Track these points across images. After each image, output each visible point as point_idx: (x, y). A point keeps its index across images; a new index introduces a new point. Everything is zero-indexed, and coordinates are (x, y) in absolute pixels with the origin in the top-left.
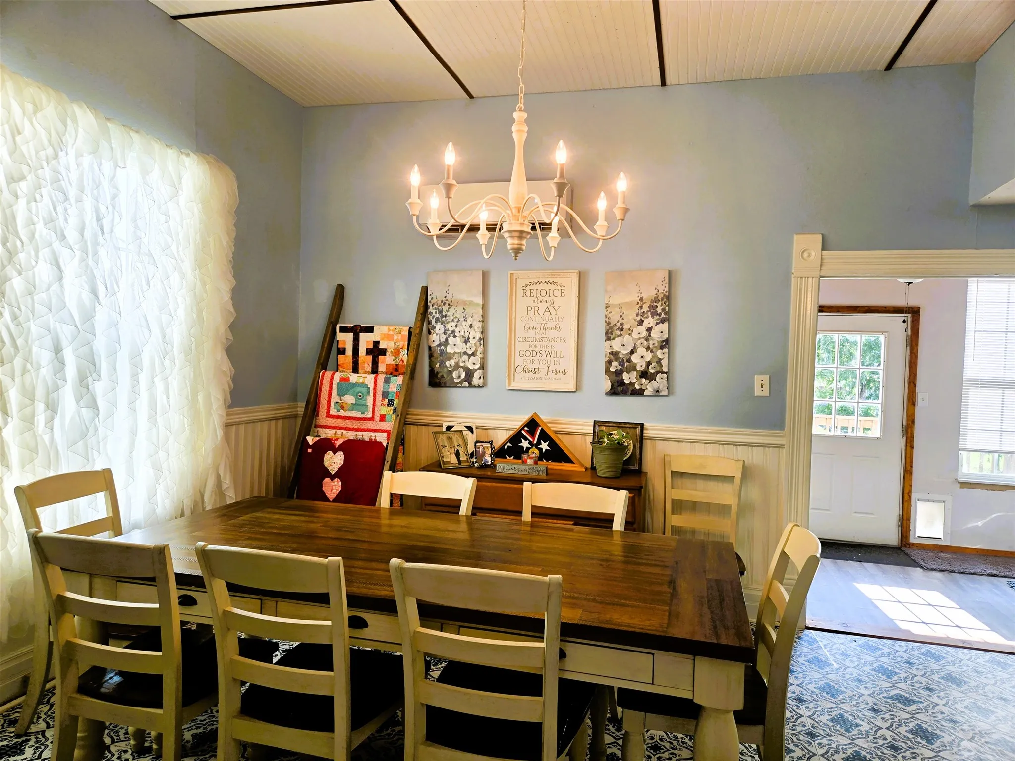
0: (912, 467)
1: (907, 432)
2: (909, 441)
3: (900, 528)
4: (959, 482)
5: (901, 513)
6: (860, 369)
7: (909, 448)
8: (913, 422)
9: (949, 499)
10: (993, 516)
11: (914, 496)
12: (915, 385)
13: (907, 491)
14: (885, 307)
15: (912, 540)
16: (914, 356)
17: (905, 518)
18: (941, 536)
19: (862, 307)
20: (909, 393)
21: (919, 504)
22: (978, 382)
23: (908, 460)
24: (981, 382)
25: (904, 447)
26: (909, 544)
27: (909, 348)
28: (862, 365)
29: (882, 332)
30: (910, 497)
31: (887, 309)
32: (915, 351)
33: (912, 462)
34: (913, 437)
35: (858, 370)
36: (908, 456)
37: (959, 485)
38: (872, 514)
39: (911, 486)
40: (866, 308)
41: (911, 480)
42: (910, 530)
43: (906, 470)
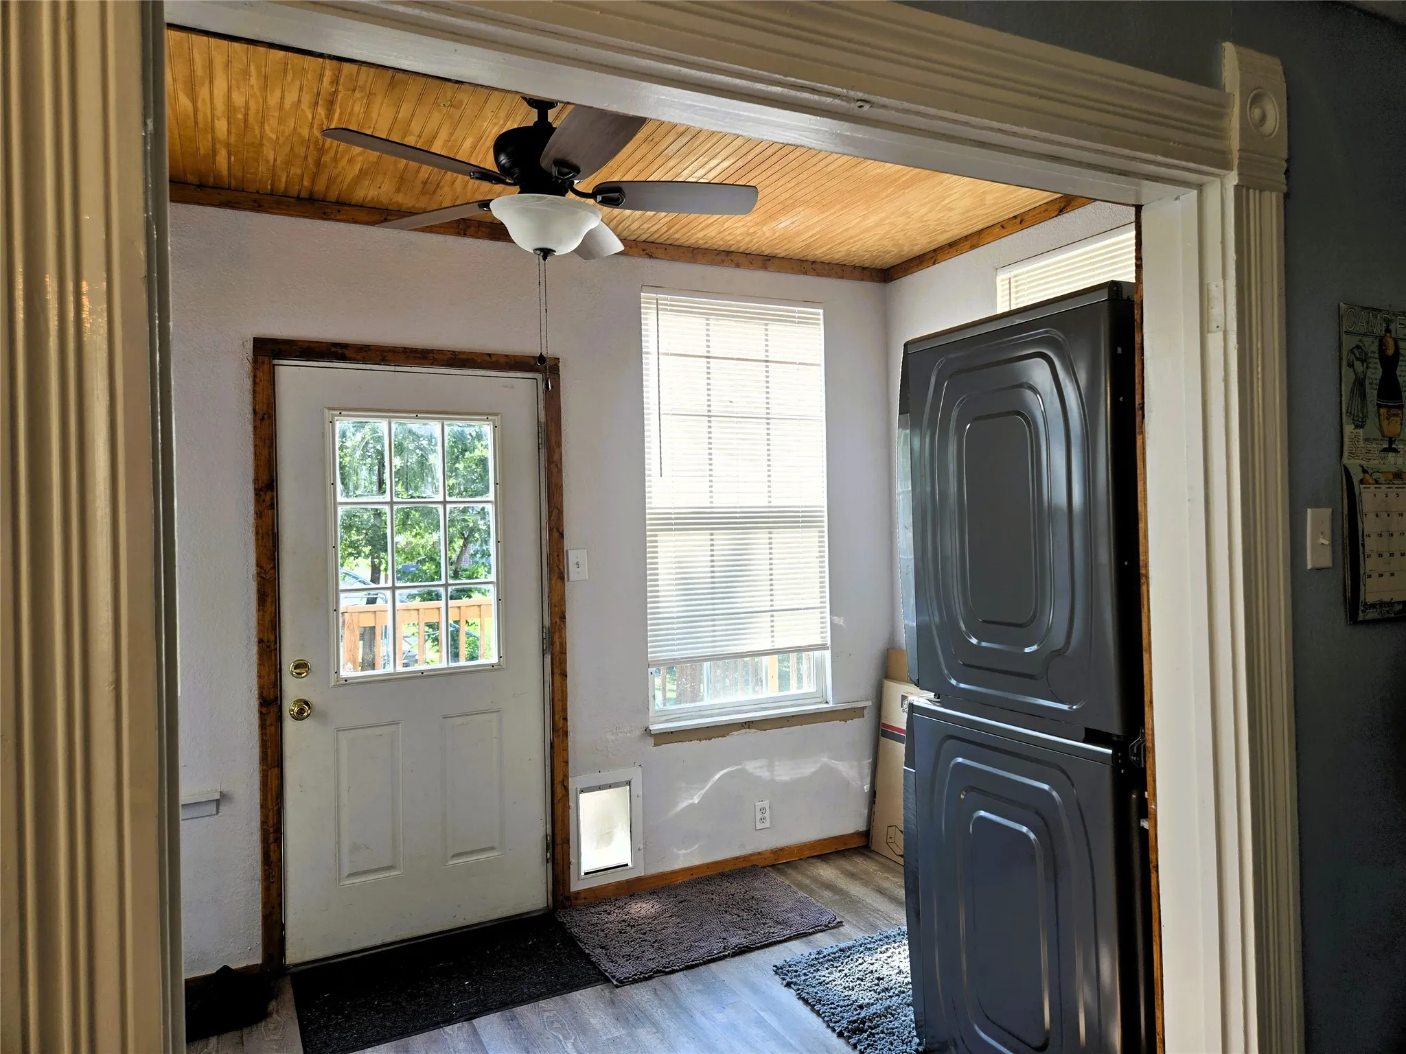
0: (565, 719)
1: (552, 643)
2: (557, 663)
3: (550, 865)
4: (651, 735)
5: (549, 832)
6: (444, 503)
7: (558, 678)
8: (563, 617)
9: (636, 775)
10: (717, 777)
11: (573, 784)
12: (562, 535)
13: (558, 778)
14: (489, 355)
15: (576, 886)
16: (555, 471)
17: (559, 840)
18: (626, 858)
19: (440, 352)
20: (550, 555)
21: (584, 798)
22: (670, 519)
23: (558, 707)
24: (676, 519)
25: (548, 678)
26: (568, 898)
27: (543, 451)
28: (450, 495)
29: (484, 415)
30: (566, 789)
31: (494, 359)
32: (556, 457)
33: (565, 710)
34: (563, 652)
35: (440, 508)
36: (558, 697)
37: (651, 741)
38: (492, 848)
39: (567, 762)
40: (449, 356)
41: (566, 749)
42: (570, 863)
43: (555, 729)
